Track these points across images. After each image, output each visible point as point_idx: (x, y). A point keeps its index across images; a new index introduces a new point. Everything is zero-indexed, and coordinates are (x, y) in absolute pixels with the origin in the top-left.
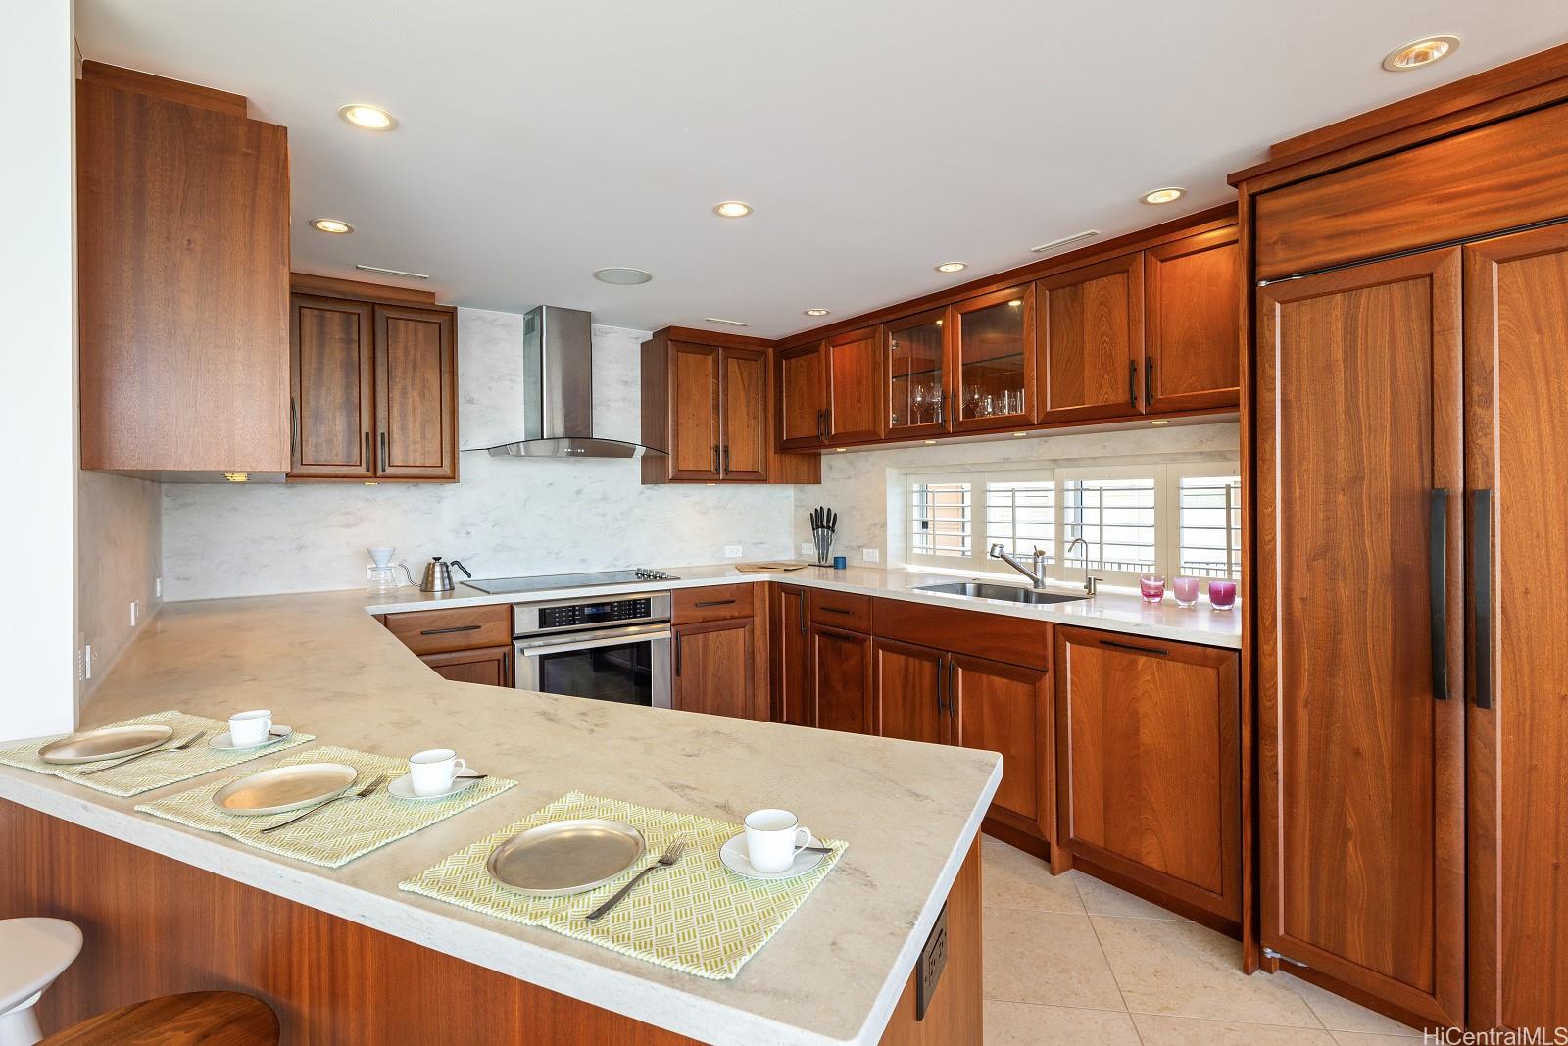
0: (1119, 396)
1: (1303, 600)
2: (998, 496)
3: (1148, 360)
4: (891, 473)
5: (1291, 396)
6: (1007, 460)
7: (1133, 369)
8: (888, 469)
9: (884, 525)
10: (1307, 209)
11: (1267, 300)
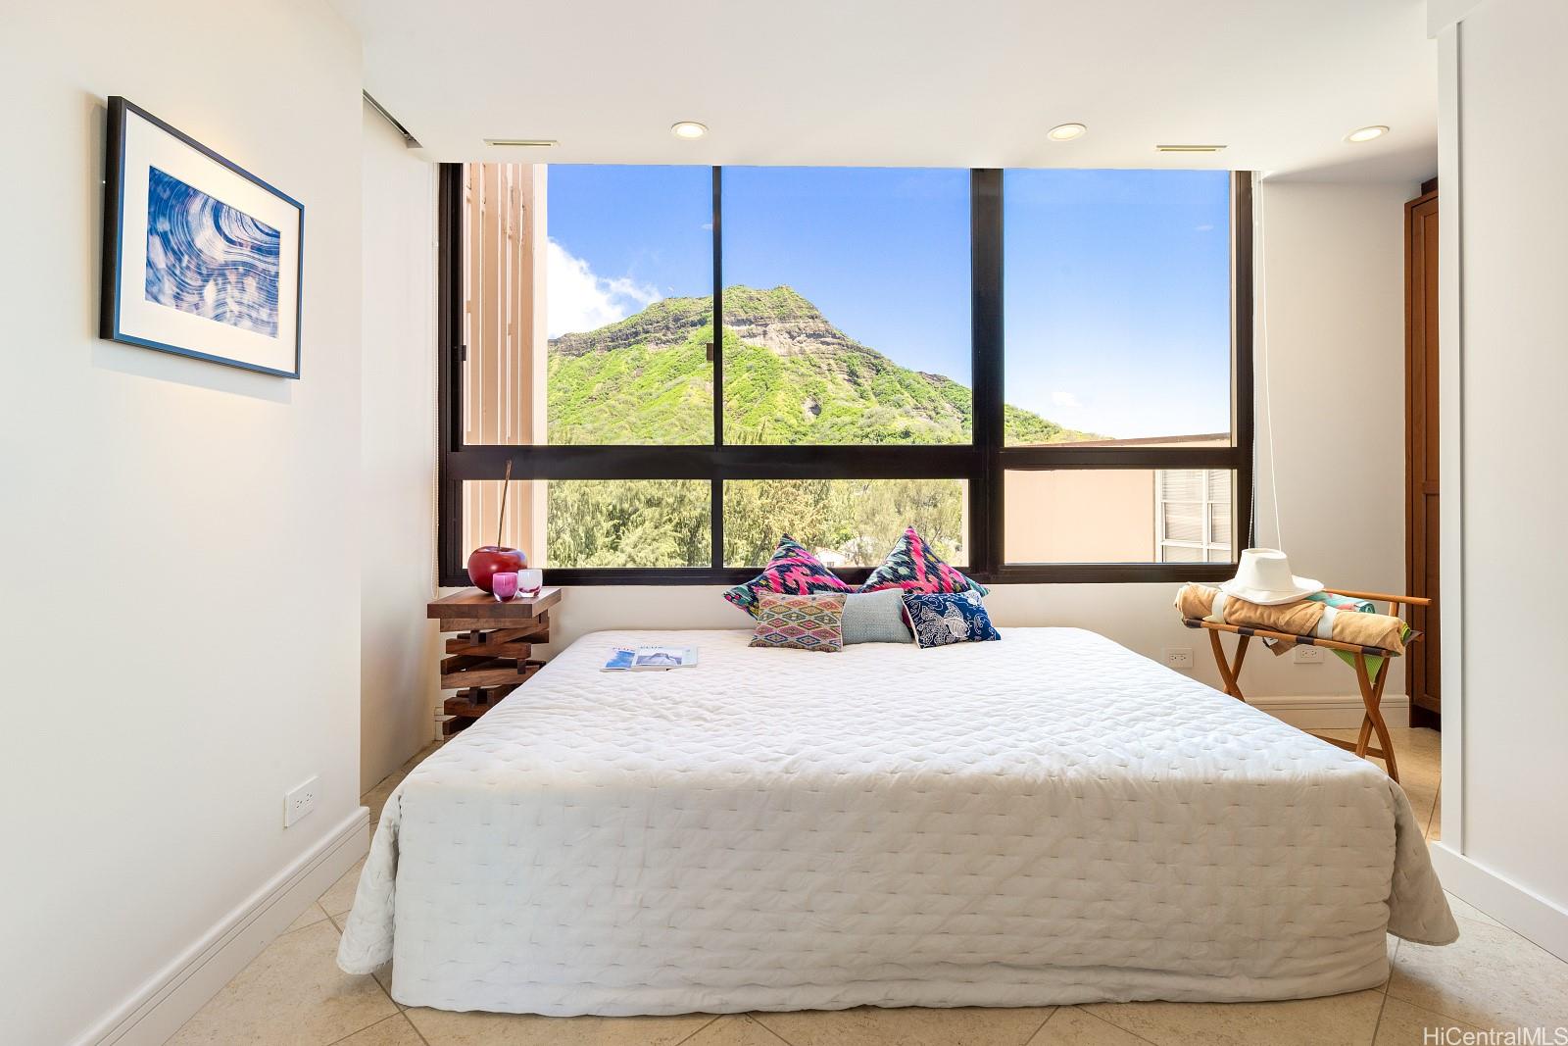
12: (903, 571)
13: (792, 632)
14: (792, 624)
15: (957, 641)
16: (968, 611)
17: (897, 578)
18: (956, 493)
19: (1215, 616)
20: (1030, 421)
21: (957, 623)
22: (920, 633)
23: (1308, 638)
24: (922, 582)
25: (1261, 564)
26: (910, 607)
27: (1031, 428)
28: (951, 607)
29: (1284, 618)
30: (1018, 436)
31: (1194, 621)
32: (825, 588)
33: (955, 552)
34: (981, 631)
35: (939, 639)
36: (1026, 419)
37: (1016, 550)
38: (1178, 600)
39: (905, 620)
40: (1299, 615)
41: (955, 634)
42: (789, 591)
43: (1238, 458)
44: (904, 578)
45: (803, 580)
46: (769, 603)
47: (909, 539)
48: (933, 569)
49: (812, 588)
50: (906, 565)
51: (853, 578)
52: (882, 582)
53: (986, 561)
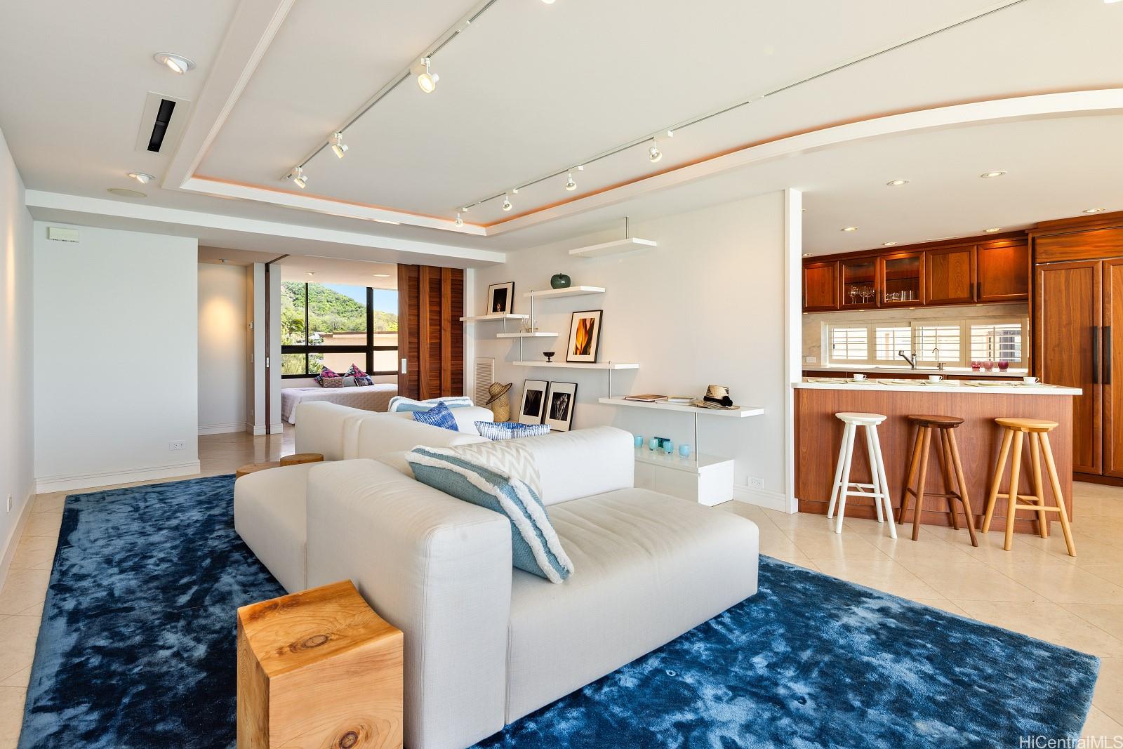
0: (966, 295)
1: (1051, 360)
2: (881, 332)
3: (979, 284)
4: (822, 323)
5: (1047, 299)
6: (893, 318)
7: (972, 286)
8: (822, 322)
9: (820, 346)
10: (1053, 244)
11: (1039, 270)
12: (354, 373)
14: (333, 383)
16: (369, 380)
17: (352, 374)
18: (364, 355)
20: (348, 303)
21: (366, 382)
22: (359, 384)
24: (358, 375)
26: (357, 379)
27: (348, 308)
28: (366, 379)
30: (338, 313)
32: (337, 377)
33: (363, 369)
34: (370, 384)
35: (363, 385)
36: (344, 301)
37: (375, 369)
39: (356, 382)
41: (366, 384)
42: (329, 377)
45: (332, 375)
46: (326, 380)
47: (353, 366)
48: (360, 372)
49: (334, 376)
50: (355, 371)
51: (342, 375)
52: (349, 375)
53: (370, 370)
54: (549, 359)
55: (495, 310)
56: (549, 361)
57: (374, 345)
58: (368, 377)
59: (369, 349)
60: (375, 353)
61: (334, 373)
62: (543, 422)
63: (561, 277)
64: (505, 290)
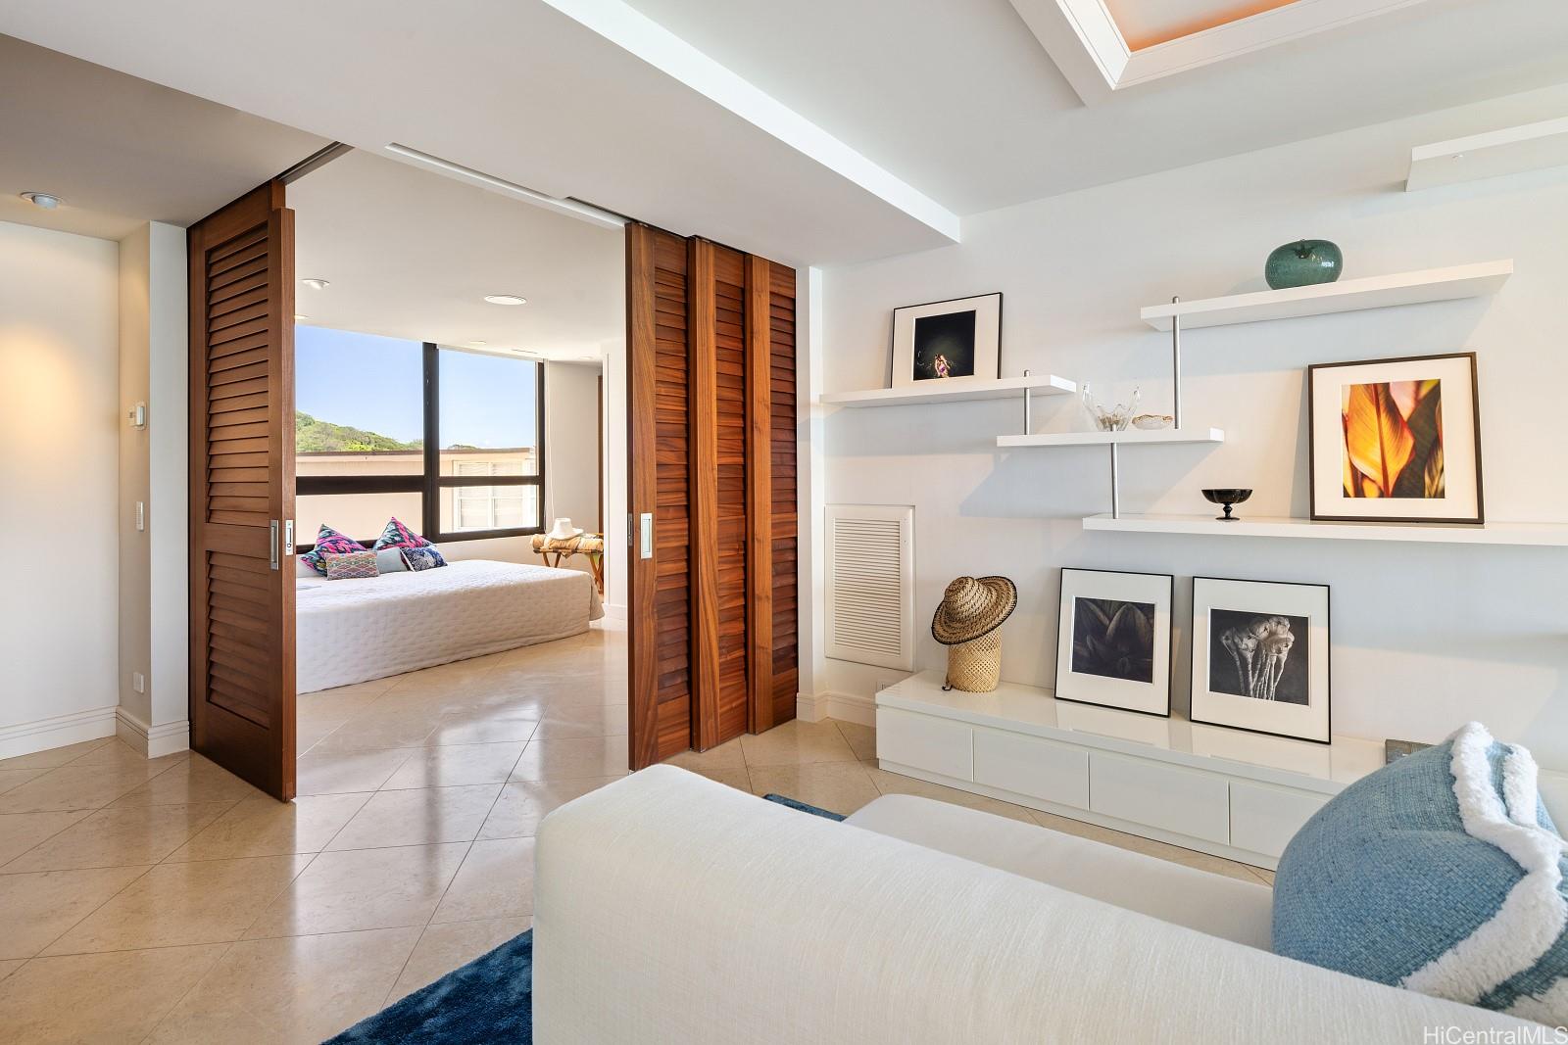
12: (397, 538)
13: (354, 570)
14: (352, 567)
15: (430, 568)
16: (434, 554)
17: (395, 543)
18: (416, 498)
19: (545, 547)
21: (431, 560)
22: (414, 566)
23: (575, 551)
24: (408, 543)
25: (562, 524)
26: (406, 554)
28: (426, 553)
29: (567, 544)
31: (537, 551)
32: (358, 550)
33: (416, 528)
34: (440, 563)
35: (423, 567)
37: (445, 527)
38: (531, 542)
39: (404, 561)
40: (573, 543)
41: (430, 564)
42: (340, 552)
43: (539, 480)
44: (399, 542)
45: (347, 547)
46: (332, 559)
47: (395, 523)
48: (412, 537)
49: (353, 550)
50: (398, 536)
51: (369, 545)
52: (386, 545)
53: (431, 531)
54: (1227, 510)
55: (922, 372)
56: (1227, 518)
57: (442, 474)
58: (433, 547)
59: (428, 485)
60: (444, 492)
61: (350, 542)
62: (1179, 705)
63: (1303, 249)
64: (970, 317)
